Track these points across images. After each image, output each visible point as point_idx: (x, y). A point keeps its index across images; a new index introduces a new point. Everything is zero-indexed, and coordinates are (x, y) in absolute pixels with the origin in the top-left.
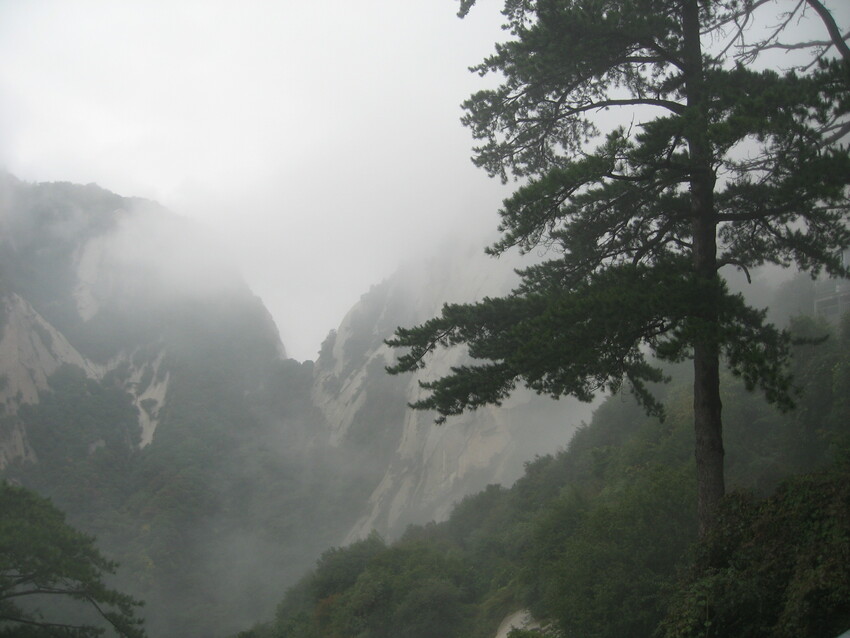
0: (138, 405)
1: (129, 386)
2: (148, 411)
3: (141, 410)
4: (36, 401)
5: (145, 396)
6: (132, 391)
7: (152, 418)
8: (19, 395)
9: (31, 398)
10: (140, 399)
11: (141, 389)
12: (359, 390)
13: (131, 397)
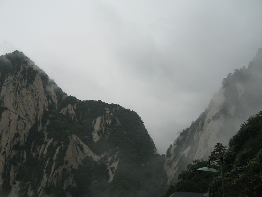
0: (109, 169)
1: (107, 162)
2: (112, 171)
3: (110, 170)
4: (77, 168)
5: (112, 166)
6: (108, 164)
7: (113, 173)
8: (72, 166)
9: (76, 167)
10: (110, 167)
11: (111, 164)
12: (177, 166)
13: (107, 166)
